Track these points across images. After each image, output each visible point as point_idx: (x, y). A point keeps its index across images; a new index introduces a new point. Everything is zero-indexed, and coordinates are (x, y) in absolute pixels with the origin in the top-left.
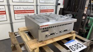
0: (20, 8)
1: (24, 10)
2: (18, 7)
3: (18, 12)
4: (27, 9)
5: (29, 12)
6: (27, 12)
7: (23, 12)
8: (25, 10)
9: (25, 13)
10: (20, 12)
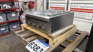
0: (77, 6)
1: (80, 8)
2: (75, 5)
3: (73, 10)
4: (84, 8)
5: (86, 11)
6: (83, 11)
7: (78, 10)
8: (82, 8)
9: (81, 11)
10: (75, 10)
